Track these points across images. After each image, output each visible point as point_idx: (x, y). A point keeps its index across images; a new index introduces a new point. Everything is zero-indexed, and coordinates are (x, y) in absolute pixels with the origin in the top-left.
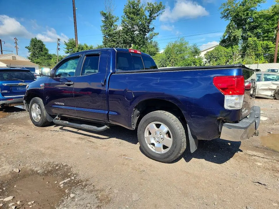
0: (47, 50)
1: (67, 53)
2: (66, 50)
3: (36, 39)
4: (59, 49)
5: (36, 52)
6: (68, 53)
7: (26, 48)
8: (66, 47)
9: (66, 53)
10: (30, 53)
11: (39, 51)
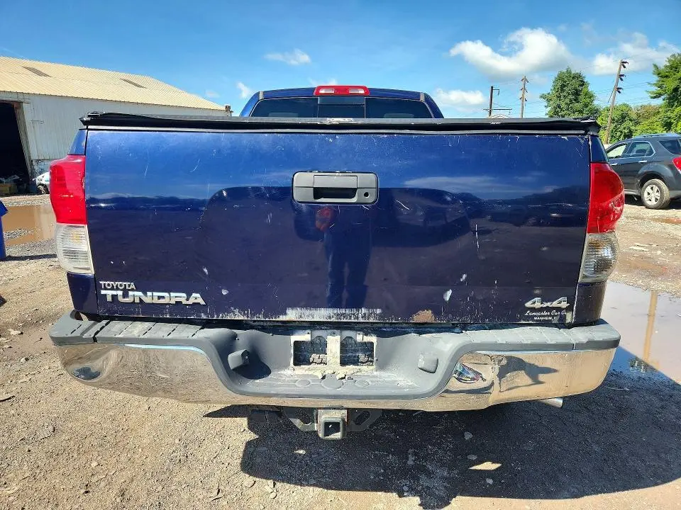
0: (591, 96)
1: (655, 97)
2: (655, 89)
3: (569, 72)
4: (618, 89)
5: (563, 105)
6: (658, 96)
7: (541, 97)
8: (655, 79)
9: (652, 98)
10: (549, 109)
11: (571, 101)
